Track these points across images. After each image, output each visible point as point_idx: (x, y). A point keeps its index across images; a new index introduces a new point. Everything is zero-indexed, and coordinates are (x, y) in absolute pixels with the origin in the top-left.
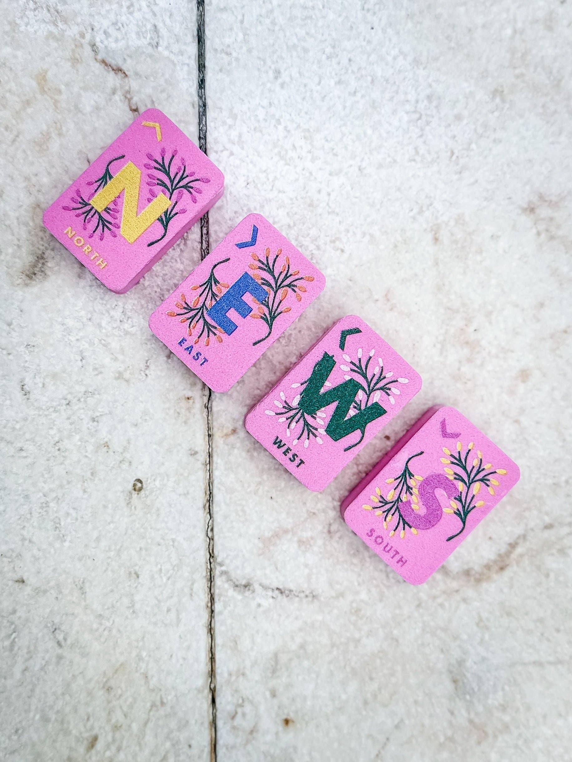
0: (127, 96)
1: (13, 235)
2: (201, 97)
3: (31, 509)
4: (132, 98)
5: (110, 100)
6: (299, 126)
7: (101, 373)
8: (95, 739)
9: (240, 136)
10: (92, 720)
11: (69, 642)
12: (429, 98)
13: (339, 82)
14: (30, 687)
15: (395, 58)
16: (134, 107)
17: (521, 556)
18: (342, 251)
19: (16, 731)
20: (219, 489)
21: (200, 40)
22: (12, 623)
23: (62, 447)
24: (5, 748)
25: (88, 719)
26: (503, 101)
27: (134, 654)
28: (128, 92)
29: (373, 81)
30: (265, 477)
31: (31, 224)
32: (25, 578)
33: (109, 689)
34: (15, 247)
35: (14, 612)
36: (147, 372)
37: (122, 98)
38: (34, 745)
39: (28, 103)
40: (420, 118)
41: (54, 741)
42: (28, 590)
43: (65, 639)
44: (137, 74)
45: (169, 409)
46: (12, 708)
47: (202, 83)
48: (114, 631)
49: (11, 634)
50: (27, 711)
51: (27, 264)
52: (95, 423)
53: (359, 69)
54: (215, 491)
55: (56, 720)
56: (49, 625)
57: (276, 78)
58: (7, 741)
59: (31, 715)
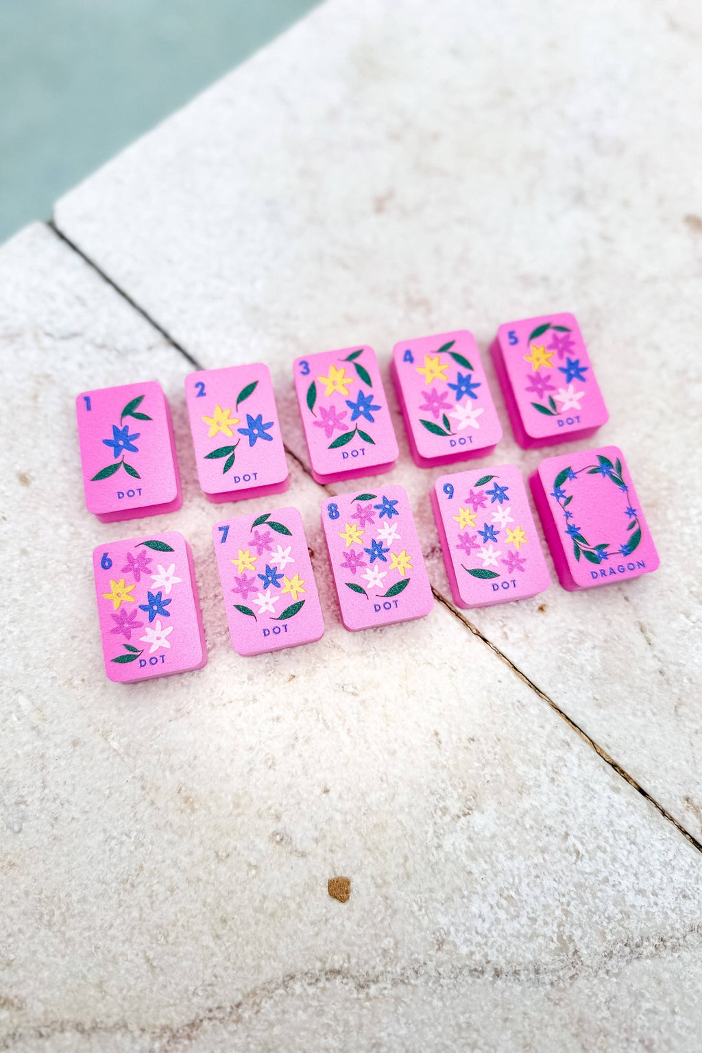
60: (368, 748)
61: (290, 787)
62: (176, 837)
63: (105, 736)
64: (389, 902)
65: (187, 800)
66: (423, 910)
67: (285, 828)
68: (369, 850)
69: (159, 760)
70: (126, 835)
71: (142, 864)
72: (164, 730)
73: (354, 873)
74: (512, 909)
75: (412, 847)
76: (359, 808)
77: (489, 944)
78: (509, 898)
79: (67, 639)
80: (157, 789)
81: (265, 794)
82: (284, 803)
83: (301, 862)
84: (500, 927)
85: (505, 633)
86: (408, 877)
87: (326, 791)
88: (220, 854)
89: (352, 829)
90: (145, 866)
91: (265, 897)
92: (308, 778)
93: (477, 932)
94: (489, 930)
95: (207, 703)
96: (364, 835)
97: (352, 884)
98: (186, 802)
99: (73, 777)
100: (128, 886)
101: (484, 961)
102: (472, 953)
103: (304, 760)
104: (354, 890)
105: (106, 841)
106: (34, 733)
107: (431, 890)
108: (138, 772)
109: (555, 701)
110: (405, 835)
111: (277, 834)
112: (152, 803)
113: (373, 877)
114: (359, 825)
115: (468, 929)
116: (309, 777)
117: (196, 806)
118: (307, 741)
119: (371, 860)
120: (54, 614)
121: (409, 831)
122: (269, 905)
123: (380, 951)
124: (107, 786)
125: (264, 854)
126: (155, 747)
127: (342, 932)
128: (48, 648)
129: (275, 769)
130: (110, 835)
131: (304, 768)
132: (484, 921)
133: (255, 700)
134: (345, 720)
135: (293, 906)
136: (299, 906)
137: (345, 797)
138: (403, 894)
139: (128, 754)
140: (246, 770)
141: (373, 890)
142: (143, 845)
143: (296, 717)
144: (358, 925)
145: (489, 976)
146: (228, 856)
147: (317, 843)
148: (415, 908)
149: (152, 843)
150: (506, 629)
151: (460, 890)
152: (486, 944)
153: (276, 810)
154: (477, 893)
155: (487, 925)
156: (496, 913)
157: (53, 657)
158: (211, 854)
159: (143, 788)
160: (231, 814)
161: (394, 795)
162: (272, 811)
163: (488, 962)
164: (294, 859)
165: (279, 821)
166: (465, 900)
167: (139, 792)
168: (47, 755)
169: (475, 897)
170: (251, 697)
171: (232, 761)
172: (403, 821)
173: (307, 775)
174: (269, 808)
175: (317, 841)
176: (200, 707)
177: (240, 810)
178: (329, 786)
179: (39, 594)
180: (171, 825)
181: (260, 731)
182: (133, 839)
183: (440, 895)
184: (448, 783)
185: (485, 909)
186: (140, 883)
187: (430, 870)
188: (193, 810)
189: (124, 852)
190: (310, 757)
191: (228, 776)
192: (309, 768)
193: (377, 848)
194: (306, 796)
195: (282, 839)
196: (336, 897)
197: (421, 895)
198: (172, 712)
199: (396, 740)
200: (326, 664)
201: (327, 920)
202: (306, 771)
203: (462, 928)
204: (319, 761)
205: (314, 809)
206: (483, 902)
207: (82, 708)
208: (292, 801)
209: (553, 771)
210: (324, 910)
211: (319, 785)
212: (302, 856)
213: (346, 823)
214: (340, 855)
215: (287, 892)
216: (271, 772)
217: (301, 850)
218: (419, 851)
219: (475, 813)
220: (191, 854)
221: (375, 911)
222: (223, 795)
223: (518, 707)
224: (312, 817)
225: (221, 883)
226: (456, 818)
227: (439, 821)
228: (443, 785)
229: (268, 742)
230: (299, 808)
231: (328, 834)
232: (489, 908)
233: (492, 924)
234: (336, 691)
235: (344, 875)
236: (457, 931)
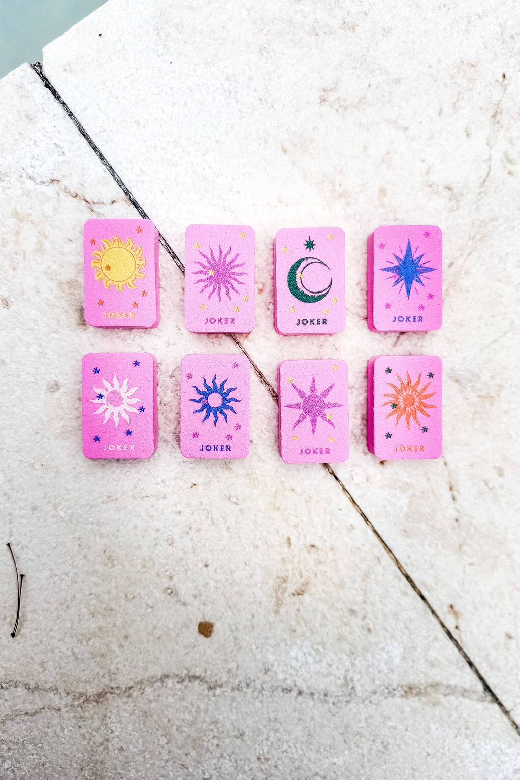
0: (67, 191)
1: (59, 308)
2: (106, 164)
3: (172, 445)
4: (70, 191)
5: (59, 199)
6: (168, 142)
7: (157, 349)
8: (289, 539)
9: (141, 170)
10: (280, 531)
11: (240, 499)
12: (227, 78)
13: (174, 104)
14: (237, 536)
15: (194, 71)
16: (75, 195)
17: (447, 290)
18: (239, 192)
19: (246, 564)
20: (263, 367)
21: (85, 135)
22: (204, 510)
23: (165, 402)
24: (246, 577)
25: (278, 532)
26: (268, 53)
27: (278, 483)
28: (66, 189)
29: (191, 91)
30: (282, 344)
31: (64, 295)
32: (195, 483)
33: (278, 509)
34: (65, 314)
35: (201, 503)
36: (181, 332)
37: (65, 194)
38: (259, 564)
39: (18, 233)
40: (230, 93)
41: (268, 555)
42: (200, 487)
43: (238, 499)
44: (64, 176)
45: (206, 343)
46: (236, 553)
47: (101, 156)
48: (260, 478)
49: (208, 516)
50: (244, 550)
51: (78, 318)
52: (173, 378)
53: (179, 89)
54: (261, 370)
55: (262, 544)
57: (138, 125)
58: (245, 572)
59: (247, 550)
60: (240, 542)
61: (182, 559)
62: (100, 581)
63: (55, 507)
64: (237, 641)
65: (109, 557)
66: (259, 649)
67: (175, 586)
68: (229, 607)
69: (92, 528)
70: (66, 575)
71: (75, 595)
72: (98, 509)
73: (217, 620)
74: (317, 657)
75: (259, 609)
76: (227, 580)
77: (298, 675)
78: (317, 650)
79: (32, 433)
80: (90, 548)
81: (164, 561)
82: (177, 569)
83: (183, 608)
84: (307, 666)
85: (352, 476)
86: (253, 627)
87: (206, 566)
88: (129, 596)
89: (220, 592)
90: (77, 596)
91: (155, 627)
93: (292, 667)
94: (300, 668)
95: (130, 494)
96: (228, 597)
97: (215, 627)
98: (109, 559)
99: (31, 531)
100: (64, 607)
101: (293, 685)
102: (286, 679)
103: (194, 543)
104: (215, 630)
105: (52, 577)
106: (5, 497)
107: (266, 638)
108: (77, 534)
109: (377, 529)
110: (255, 601)
111: (169, 588)
113: (229, 625)
114: (225, 591)
115: (286, 665)
116: (196, 554)
117: (116, 563)
118: (198, 531)
119: (230, 613)
120: (24, 413)
121: (258, 600)
122: (158, 632)
123: (226, 670)
124: (55, 541)
125: (159, 600)
126: (91, 519)
127: (204, 655)
128: (18, 439)
129: (173, 546)
130: (55, 573)
131: (193, 548)
132: (298, 661)
133: (165, 497)
134: (226, 521)
136: (178, 635)
137: (219, 571)
138: (247, 638)
139: (71, 522)
140: (153, 544)
141: (228, 632)
142: (76, 583)
143: (193, 514)
144: (215, 652)
145: (294, 693)
146: (134, 598)
148: (254, 647)
149: (83, 582)
150: (353, 473)
151: (286, 641)
152: (296, 675)
153: (170, 573)
155: (299, 664)
156: (306, 658)
157: (21, 445)
158: (122, 595)
159: (80, 546)
160: (139, 571)
162: (168, 573)
163: (295, 685)
164: (178, 606)
165: (171, 580)
166: (288, 647)
167: (77, 548)
168: (14, 514)
169: (295, 646)
170: (162, 496)
171: (144, 536)
172: (256, 593)
173: (194, 553)
174: (166, 571)
175: (195, 597)
176: (125, 496)
177: (145, 570)
178: (209, 562)
179: (13, 397)
180: (97, 573)
181: (165, 519)
182: (70, 578)
183: (272, 642)
184: (291, 572)
185: (300, 655)
186: (73, 606)
187: (268, 626)
188: (113, 565)
189: (63, 586)
190: (198, 542)
191: (140, 546)
192: (197, 549)
193: (235, 607)
194: (192, 567)
195: (171, 592)
196: (202, 634)
197: (259, 640)
198: (104, 497)
199: (260, 539)
200: (219, 479)
201: (195, 646)
202: (195, 551)
203: (283, 664)
204: (204, 546)
205: (196, 575)
206: (300, 650)
207: (40, 485)
208: (182, 569)
209: (364, 575)
210: (194, 640)
211: (202, 561)
212: (184, 605)
213: (217, 588)
214: (209, 608)
215: (171, 626)
216: (170, 547)
217: (183, 601)
218: (263, 613)
219: (305, 594)
220: (109, 592)
221: (227, 646)
222: (135, 558)
223: (349, 529)
224: (194, 581)
225: (127, 614)
226: (292, 595)
227: (280, 595)
228: (287, 574)
229: (171, 528)
230: (186, 574)
231: (203, 593)
232: (303, 654)
233: (302, 664)
234: (223, 499)
235: (210, 621)
236: (279, 664)
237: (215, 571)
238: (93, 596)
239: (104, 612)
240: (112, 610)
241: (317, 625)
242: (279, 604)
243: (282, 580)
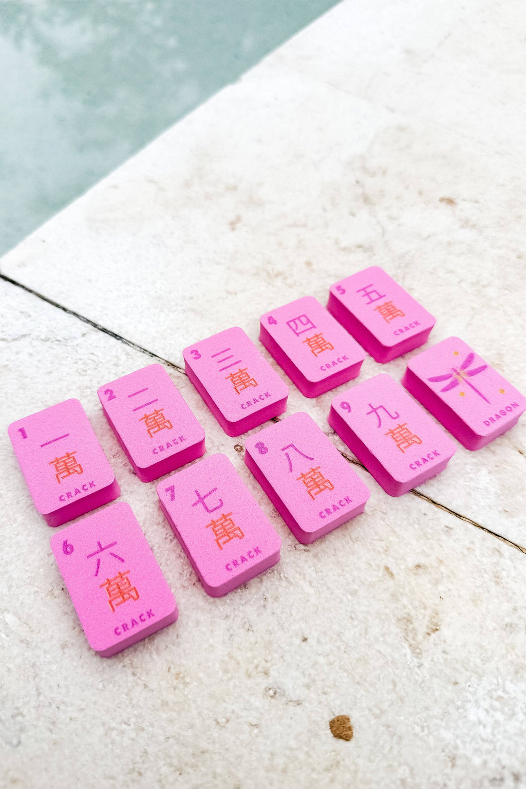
0: (38, 339)
2: (70, 313)
4: (41, 338)
5: (33, 347)
6: (120, 285)
8: (387, 568)
9: (102, 307)
10: (372, 563)
13: (116, 262)
14: (325, 588)
16: (46, 340)
19: (352, 618)
24: (360, 635)
25: (370, 565)
26: (179, 217)
29: (128, 252)
33: (357, 539)
37: (37, 342)
40: (159, 245)
41: (374, 597)
44: (33, 330)
46: (333, 610)
49: (280, 576)
50: (341, 601)
55: (359, 586)
56: (290, 549)
57: (91, 282)
58: (356, 630)
59: (345, 599)
60: (332, 593)
61: (270, 643)
62: (174, 715)
64: (391, 729)
65: (177, 676)
66: (426, 730)
67: (275, 682)
68: (358, 683)
70: (125, 723)
71: (145, 749)
73: (351, 709)
74: (506, 709)
75: (397, 672)
76: (339, 648)
77: (498, 748)
78: (499, 698)
79: (44, 557)
81: (249, 654)
82: (269, 658)
83: (298, 709)
84: (502, 729)
86: (402, 699)
87: (305, 640)
88: (220, 720)
89: (337, 668)
90: (150, 750)
91: (273, 754)
92: (285, 632)
93: (483, 740)
94: (493, 735)
95: (178, 586)
96: (350, 671)
97: (353, 722)
98: (177, 679)
99: (66, 678)
100: (135, 775)
101: (500, 768)
102: (485, 763)
103: (278, 616)
104: (356, 726)
105: (106, 734)
106: (23, 645)
107: (427, 708)
109: (475, 520)
110: (387, 662)
111: (270, 689)
112: (146, 686)
113: (370, 709)
114: (342, 663)
115: (473, 738)
116: (286, 630)
117: (188, 680)
118: (276, 598)
119: (362, 692)
121: (389, 658)
122: (280, 761)
123: (398, 783)
124: (100, 680)
125: (262, 711)
127: (356, 772)
128: (28, 568)
129: (253, 631)
130: (109, 727)
131: (279, 624)
132: (485, 726)
134: (304, 574)
135: (302, 756)
136: (308, 755)
137: (323, 641)
138: (402, 718)
140: (227, 637)
141: (373, 722)
142: (143, 729)
143: (261, 581)
144: (370, 760)
145: (509, 782)
146: (228, 721)
147: (309, 689)
148: (418, 729)
149: (152, 725)
151: (453, 701)
152: (495, 749)
153: (263, 667)
154: (470, 701)
155: (489, 730)
156: (493, 717)
157: (33, 575)
158: (212, 723)
159: (134, 674)
160: (222, 680)
161: (366, 629)
162: (260, 669)
163: (504, 767)
164: (291, 708)
165: (268, 676)
166: (461, 711)
167: (131, 678)
168: (38, 663)
169: (469, 706)
171: (212, 631)
172: (381, 649)
173: (283, 629)
174: (257, 667)
175: (308, 686)
177: (229, 675)
178: (306, 634)
179: (15, 525)
180: (167, 704)
182: (132, 726)
183: (437, 711)
184: (410, 607)
185: (483, 715)
186: (146, 769)
187: (420, 690)
188: (186, 684)
189: (126, 741)
190: (282, 613)
191: (211, 646)
192: (284, 623)
193: (365, 680)
194: (287, 648)
195: (275, 693)
196: (341, 737)
197: (419, 716)
199: (354, 581)
201: (338, 763)
202: (282, 626)
203: (468, 739)
204: (291, 614)
205: (298, 658)
206: (478, 708)
208: (276, 655)
209: (495, 577)
210: (333, 753)
211: (297, 635)
212: (299, 704)
213: (330, 664)
214: (333, 695)
215: (293, 743)
216: (250, 633)
217: (295, 699)
218: (404, 674)
219: (442, 627)
220: (192, 726)
221: (381, 742)
222: (210, 664)
223: (447, 531)
224: (298, 666)
225: (227, 750)
226: (426, 636)
227: (413, 642)
228: (407, 610)
229: (241, 608)
230: (284, 661)
231: (317, 678)
232: (485, 713)
233: (494, 728)
234: (289, 551)
235: (342, 714)
236: (464, 742)
237: (319, 642)
238: (171, 740)
239: (193, 761)
240: (203, 752)
241: (478, 661)
242: (419, 654)
243: (405, 621)
